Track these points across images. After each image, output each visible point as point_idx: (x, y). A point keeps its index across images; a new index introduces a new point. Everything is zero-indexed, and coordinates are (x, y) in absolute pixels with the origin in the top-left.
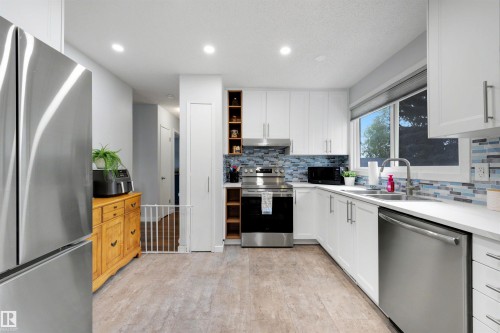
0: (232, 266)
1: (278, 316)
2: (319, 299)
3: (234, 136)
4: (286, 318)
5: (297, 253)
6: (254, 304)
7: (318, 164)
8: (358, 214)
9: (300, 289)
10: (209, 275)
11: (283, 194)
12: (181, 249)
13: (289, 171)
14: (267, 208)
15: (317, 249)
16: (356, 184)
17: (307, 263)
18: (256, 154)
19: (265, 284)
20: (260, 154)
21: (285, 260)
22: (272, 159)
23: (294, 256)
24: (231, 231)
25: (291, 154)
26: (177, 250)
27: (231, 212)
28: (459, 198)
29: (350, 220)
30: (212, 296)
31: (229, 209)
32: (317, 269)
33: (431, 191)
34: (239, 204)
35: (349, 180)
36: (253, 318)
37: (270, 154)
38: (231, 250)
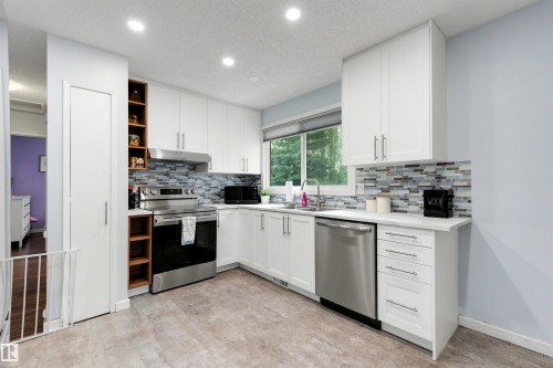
0: (158, 317)
1: (246, 336)
2: (269, 310)
3: (136, 144)
4: (254, 334)
5: (223, 281)
6: (217, 338)
7: (230, 183)
8: (294, 226)
9: (249, 308)
10: (134, 337)
11: (203, 218)
12: (49, 327)
13: (201, 191)
14: (188, 236)
15: (239, 271)
16: (270, 202)
17: (240, 286)
18: (158, 170)
19: (213, 318)
20: (165, 170)
21: (216, 291)
22: (181, 177)
23: (222, 285)
24: (137, 275)
25: (209, 171)
26: (40, 330)
27: (136, 250)
28: (349, 207)
29: (286, 232)
30: (160, 355)
31: (132, 245)
32: (251, 288)
33: (332, 203)
34: (149, 237)
35: (265, 199)
36: (225, 349)
37: (178, 171)
38: (142, 301)
